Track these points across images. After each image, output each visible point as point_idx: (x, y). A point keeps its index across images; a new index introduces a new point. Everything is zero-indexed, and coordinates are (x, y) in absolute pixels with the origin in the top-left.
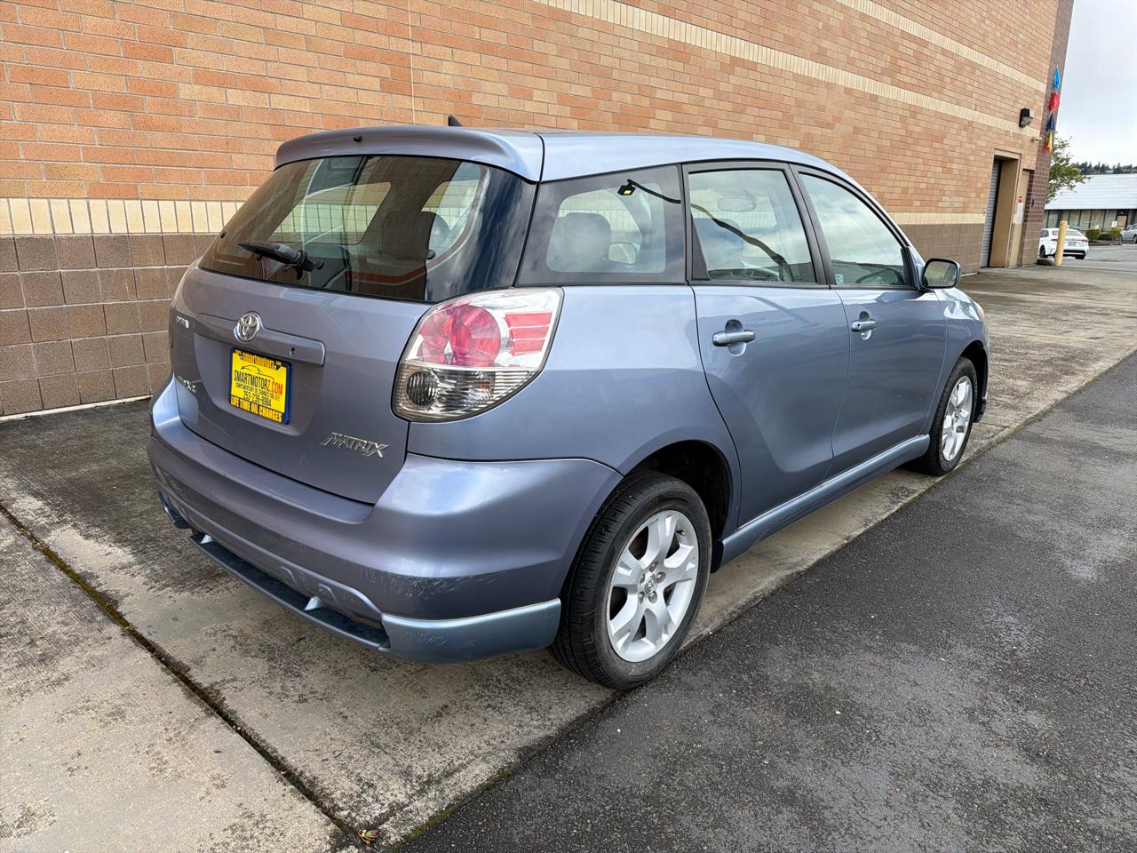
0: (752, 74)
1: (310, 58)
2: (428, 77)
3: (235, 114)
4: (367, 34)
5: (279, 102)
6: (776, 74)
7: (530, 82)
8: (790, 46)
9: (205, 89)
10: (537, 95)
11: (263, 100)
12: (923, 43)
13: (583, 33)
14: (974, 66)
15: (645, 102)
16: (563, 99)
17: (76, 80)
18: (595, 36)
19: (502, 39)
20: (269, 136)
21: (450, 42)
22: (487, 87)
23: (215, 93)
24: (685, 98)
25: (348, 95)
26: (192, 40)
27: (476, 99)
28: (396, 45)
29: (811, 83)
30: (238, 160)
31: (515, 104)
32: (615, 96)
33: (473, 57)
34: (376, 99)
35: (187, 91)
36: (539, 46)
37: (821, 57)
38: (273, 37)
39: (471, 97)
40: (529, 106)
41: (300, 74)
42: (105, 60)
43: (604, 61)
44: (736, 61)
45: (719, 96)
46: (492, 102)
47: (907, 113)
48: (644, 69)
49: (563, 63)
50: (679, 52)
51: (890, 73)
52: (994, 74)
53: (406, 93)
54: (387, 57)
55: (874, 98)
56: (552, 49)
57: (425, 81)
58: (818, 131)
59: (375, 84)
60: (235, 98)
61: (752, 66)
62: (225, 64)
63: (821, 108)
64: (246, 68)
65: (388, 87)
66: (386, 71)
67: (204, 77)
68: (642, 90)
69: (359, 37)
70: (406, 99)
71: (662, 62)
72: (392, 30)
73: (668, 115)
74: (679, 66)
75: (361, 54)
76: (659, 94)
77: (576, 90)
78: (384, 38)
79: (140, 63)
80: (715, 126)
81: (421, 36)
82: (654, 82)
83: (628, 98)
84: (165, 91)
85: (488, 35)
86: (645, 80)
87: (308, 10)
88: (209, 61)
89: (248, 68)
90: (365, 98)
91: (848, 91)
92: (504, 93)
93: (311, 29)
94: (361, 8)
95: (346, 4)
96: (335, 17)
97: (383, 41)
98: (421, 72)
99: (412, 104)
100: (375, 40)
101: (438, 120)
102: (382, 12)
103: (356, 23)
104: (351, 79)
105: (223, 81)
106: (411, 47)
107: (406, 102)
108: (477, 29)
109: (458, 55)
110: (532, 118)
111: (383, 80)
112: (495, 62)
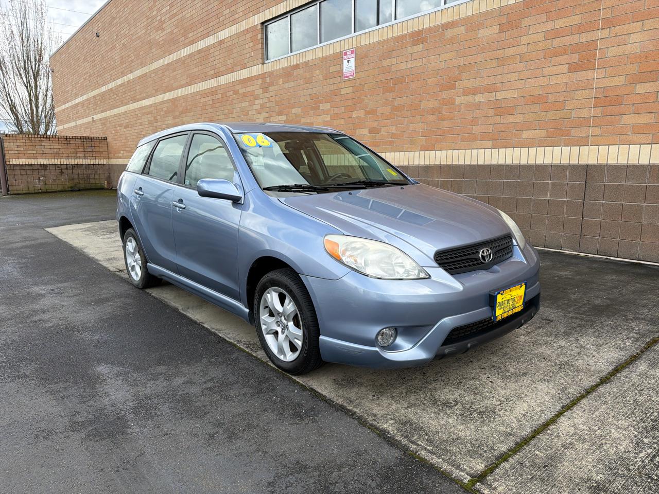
1: (521, 66)
2: (612, 52)
3: (478, 106)
4: (562, 38)
5: (500, 95)
9: (465, 97)
11: (492, 96)
17: (423, 105)
20: (493, 114)
23: (470, 98)
25: (544, 81)
26: (464, 76)
28: (585, 38)
30: (476, 129)
34: (565, 78)
35: (459, 100)
38: (501, 61)
41: (515, 77)
42: (432, 95)
53: (590, 67)
54: (575, 48)
57: (609, 55)
59: (565, 69)
60: (479, 98)
62: (478, 83)
64: (485, 83)
65: (573, 68)
66: (575, 58)
67: (468, 92)
69: (557, 43)
70: (590, 72)
72: (581, 29)
75: (556, 53)
78: (577, 36)
79: (444, 93)
81: (609, 23)
84: (450, 102)
87: (524, 40)
88: (469, 84)
89: (487, 82)
90: (554, 80)
93: (523, 49)
94: (560, 23)
95: (550, 26)
96: (541, 37)
97: (576, 39)
98: (606, 50)
99: (595, 74)
100: (568, 40)
101: (620, 80)
102: (576, 20)
103: (557, 34)
104: (546, 71)
105: (475, 91)
106: (600, 34)
107: (589, 74)
109: (649, 24)
111: (571, 64)
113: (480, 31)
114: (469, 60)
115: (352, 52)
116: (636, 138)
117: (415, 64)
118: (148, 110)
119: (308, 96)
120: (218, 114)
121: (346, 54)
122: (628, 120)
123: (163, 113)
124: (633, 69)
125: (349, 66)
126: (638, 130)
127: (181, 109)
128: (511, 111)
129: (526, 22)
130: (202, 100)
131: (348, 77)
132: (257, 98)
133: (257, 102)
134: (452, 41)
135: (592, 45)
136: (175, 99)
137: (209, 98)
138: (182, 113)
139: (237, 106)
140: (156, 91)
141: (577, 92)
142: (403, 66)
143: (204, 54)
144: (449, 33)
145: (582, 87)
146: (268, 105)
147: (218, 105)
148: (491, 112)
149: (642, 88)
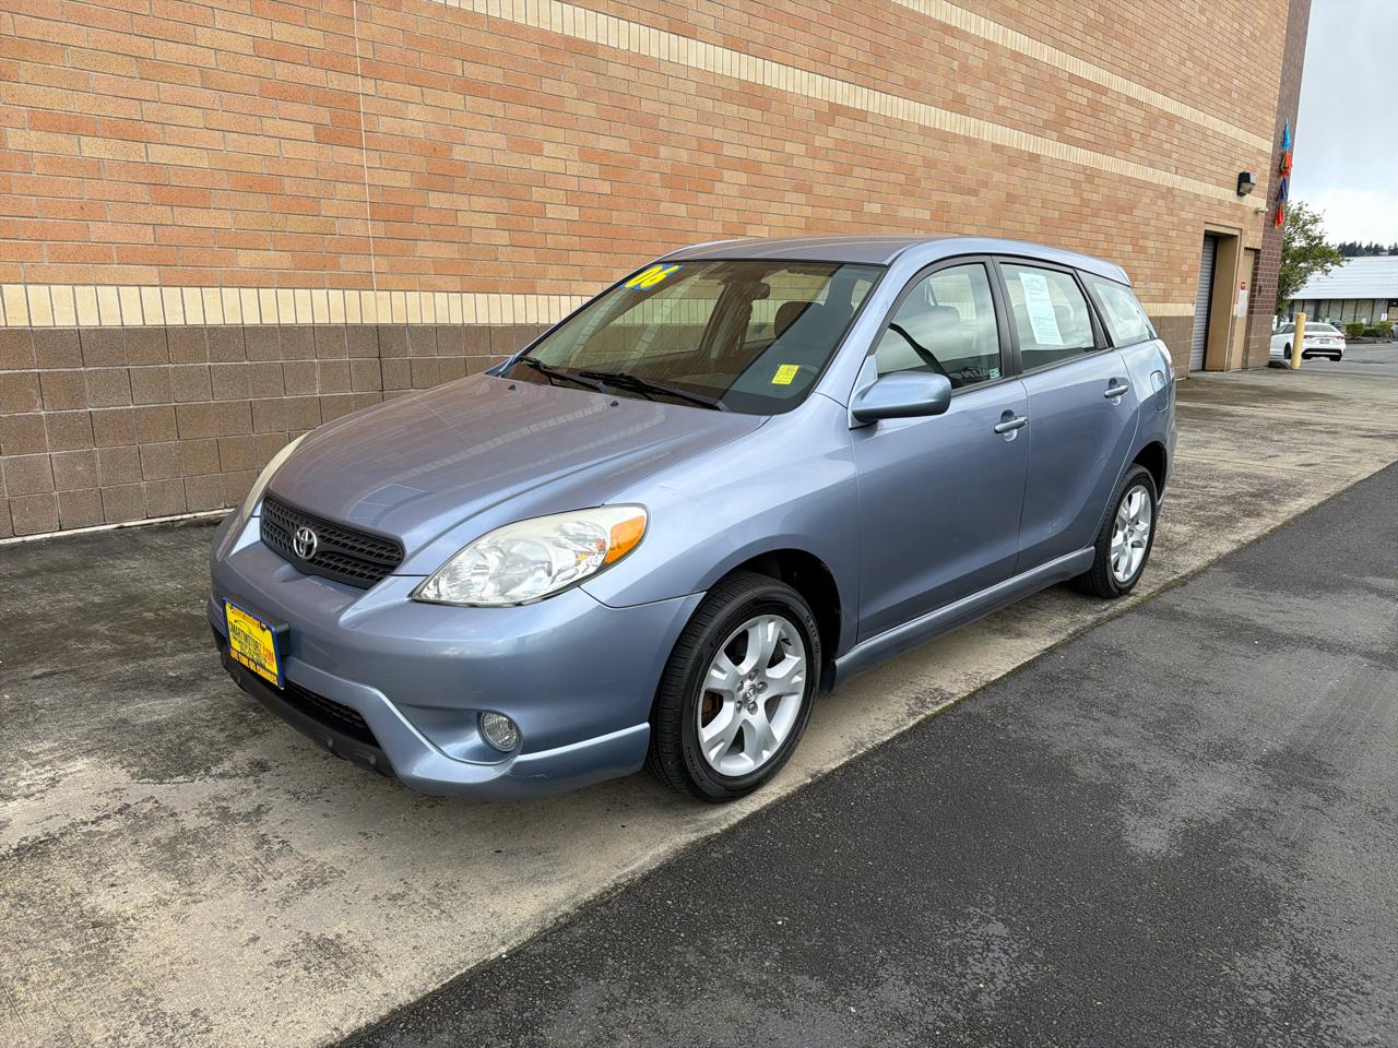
0: (860, 126)
1: (207, 97)
2: (385, 124)
3: (95, 169)
4: (292, 67)
5: (158, 154)
6: (893, 126)
7: (537, 132)
8: (913, 90)
9: (47, 136)
10: (548, 149)
11: (136, 152)
12: (1102, 90)
13: (615, 70)
14: (1172, 119)
15: (709, 160)
16: (587, 155)
18: (632, 74)
19: (496, 76)
20: (147, 199)
21: (419, 79)
22: (474, 138)
23: (64, 143)
24: (765, 156)
25: (266, 146)
26: (26, 72)
27: (459, 153)
28: (335, 81)
29: (945, 138)
30: (97, 230)
31: (517, 160)
32: (664, 152)
33: (454, 100)
34: (310, 152)
35: (19, 139)
36: (549, 86)
37: (958, 105)
38: (150, 68)
39: (450, 150)
40: (537, 163)
41: (194, 118)
43: (646, 106)
44: (836, 110)
45: (814, 153)
46: (482, 157)
47: (1082, 177)
48: (704, 118)
49: (587, 109)
50: (755, 96)
51: (1057, 126)
52: (1201, 131)
53: (353, 144)
54: (323, 98)
55: (1034, 158)
56: (569, 90)
57: (382, 129)
58: (958, 199)
59: (308, 131)
60: (92, 148)
61: (860, 116)
62: (78, 104)
63: (961, 170)
64: (109, 110)
65: (324, 136)
66: (324, 116)
67: (46, 121)
68: (702, 145)
69: (282, 70)
70: (354, 153)
71: (731, 109)
72: (333, 62)
73: (743, 178)
74: (755, 114)
75: (286, 93)
76: (728, 151)
77: (605, 143)
78: (320, 73)
80: (809, 192)
81: (373, 71)
82: (718, 134)
83: (684, 155)
85: (474, 71)
86: (708, 132)
87: (204, 36)
88: (53, 99)
89: (112, 109)
90: (290, 150)
91: (997, 148)
92: (500, 146)
93: (208, 58)
94: (283, 32)
95: (261, 28)
96: (246, 45)
97: (318, 77)
98: (376, 118)
99: (363, 158)
100: (305, 74)
101: (403, 180)
102: (315, 39)
103: (278, 52)
104: (270, 125)
105: (75, 126)
106: (360, 85)
107: (354, 156)
108: (457, 63)
109: (431, 96)
110: (542, 179)
111: (318, 126)
112: (485, 105)
116: (441, 281)
124: (419, 164)
126: (442, 268)
128: (197, 197)
135: (350, 100)
141: (339, 185)
145: (346, 177)
148: (142, 193)
149: (436, 200)
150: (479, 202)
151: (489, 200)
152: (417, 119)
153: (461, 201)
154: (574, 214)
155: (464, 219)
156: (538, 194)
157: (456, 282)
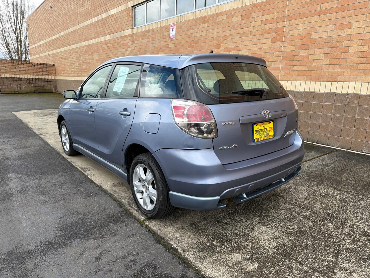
1: (250, 38)
2: (290, 33)
4: (269, 25)
7: (350, 20)
21: (303, 16)
22: (321, 29)
25: (260, 46)
26: (225, 41)
27: (313, 36)
28: (279, 25)
31: (339, 33)
33: (315, 18)
34: (269, 46)
39: (311, 36)
40: (348, 32)
41: (247, 43)
46: (324, 35)
53: (280, 41)
54: (275, 30)
57: (289, 35)
59: (270, 40)
65: (274, 40)
66: (274, 35)
69: (266, 27)
72: (278, 20)
75: (266, 32)
81: (290, 18)
87: (252, 24)
90: (265, 46)
92: (331, 29)
93: (252, 29)
94: (269, 17)
95: (264, 18)
96: (259, 23)
97: (275, 25)
98: (288, 32)
99: (282, 44)
100: (272, 26)
101: (293, 48)
102: (275, 15)
103: (266, 22)
104: (262, 41)
106: (285, 24)
107: (280, 44)
108: (319, 6)
109: (307, 20)
110: (350, 38)
111: (272, 38)
112: (327, 17)
113: (233, 18)
114: (228, 33)
115: (175, 25)
116: (299, 78)
117: (203, 33)
118: (76, 50)
119: (153, 47)
120: (110, 54)
121: (171, 26)
122: (296, 68)
123: (83, 52)
124: (299, 42)
125: (173, 33)
126: (300, 73)
127: (92, 51)
129: (253, 15)
130: (103, 46)
131: (172, 38)
132: (129, 47)
133: (129, 49)
134: (220, 22)
135: (281, 29)
136: (89, 45)
137: (106, 46)
138: (92, 53)
139: (119, 50)
140: (80, 40)
141: (275, 53)
142: (198, 35)
143: (104, 21)
144: (219, 18)
145: (277, 50)
146: (134, 51)
147: (110, 49)
149: (302, 53)
150: (318, 51)
151: (322, 50)
152: (301, 28)
153: (312, 52)
154: (366, 48)
155: (311, 57)
156: (345, 44)
157: (304, 78)
